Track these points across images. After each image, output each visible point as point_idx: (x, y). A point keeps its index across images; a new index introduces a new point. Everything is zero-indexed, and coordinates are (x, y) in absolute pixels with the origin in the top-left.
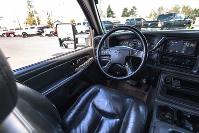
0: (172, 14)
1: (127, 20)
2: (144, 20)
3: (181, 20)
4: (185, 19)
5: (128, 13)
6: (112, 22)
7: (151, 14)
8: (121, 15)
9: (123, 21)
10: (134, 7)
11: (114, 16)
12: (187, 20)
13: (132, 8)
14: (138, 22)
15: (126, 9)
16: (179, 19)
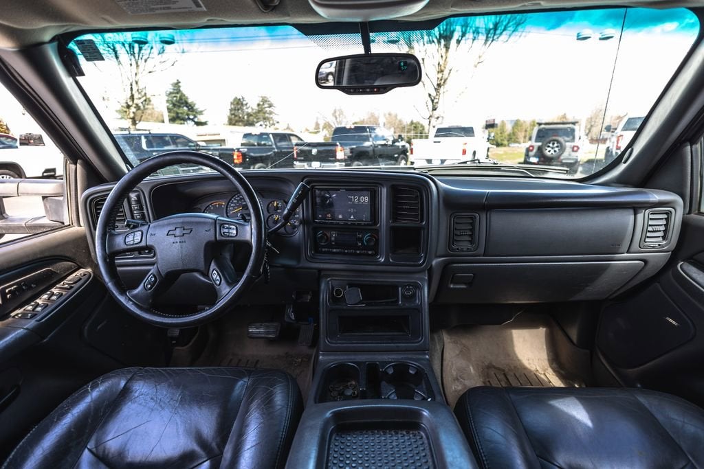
0: (363, 129)
1: (246, 136)
2: (299, 139)
3: (385, 145)
4: (394, 142)
5: (249, 115)
6: (194, 138)
7: (317, 125)
8: (226, 120)
9: (234, 139)
10: (264, 100)
11: (201, 118)
12: (397, 144)
13: (258, 100)
14: (284, 144)
15: (238, 104)
16: (383, 142)
